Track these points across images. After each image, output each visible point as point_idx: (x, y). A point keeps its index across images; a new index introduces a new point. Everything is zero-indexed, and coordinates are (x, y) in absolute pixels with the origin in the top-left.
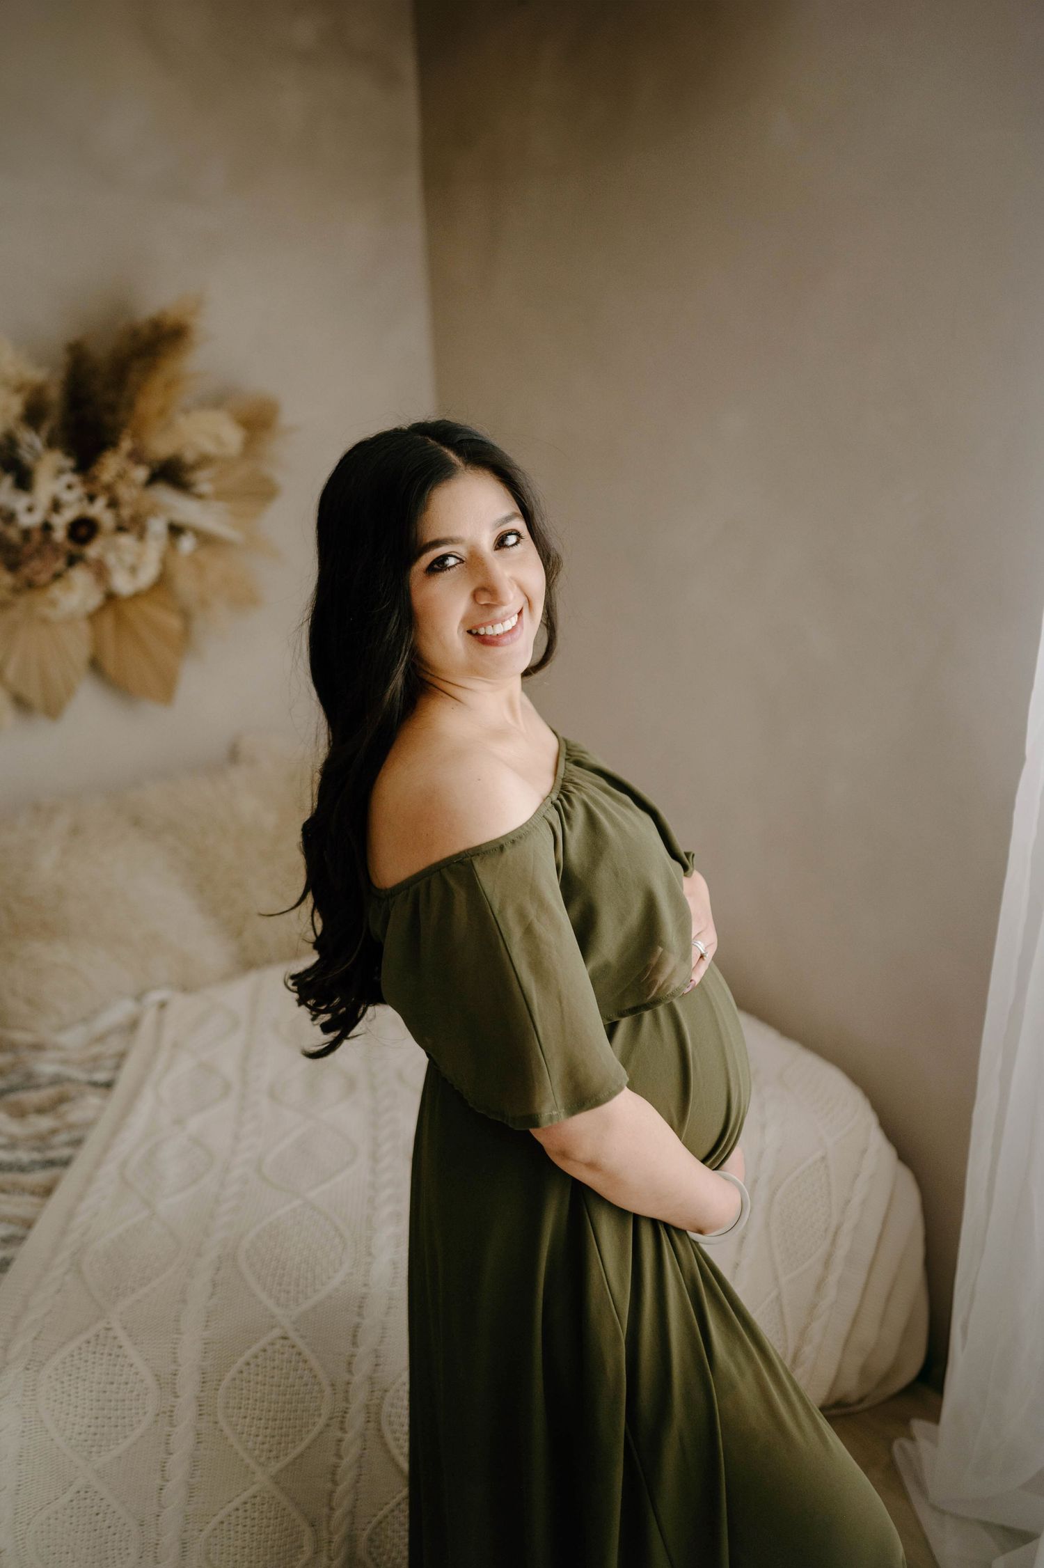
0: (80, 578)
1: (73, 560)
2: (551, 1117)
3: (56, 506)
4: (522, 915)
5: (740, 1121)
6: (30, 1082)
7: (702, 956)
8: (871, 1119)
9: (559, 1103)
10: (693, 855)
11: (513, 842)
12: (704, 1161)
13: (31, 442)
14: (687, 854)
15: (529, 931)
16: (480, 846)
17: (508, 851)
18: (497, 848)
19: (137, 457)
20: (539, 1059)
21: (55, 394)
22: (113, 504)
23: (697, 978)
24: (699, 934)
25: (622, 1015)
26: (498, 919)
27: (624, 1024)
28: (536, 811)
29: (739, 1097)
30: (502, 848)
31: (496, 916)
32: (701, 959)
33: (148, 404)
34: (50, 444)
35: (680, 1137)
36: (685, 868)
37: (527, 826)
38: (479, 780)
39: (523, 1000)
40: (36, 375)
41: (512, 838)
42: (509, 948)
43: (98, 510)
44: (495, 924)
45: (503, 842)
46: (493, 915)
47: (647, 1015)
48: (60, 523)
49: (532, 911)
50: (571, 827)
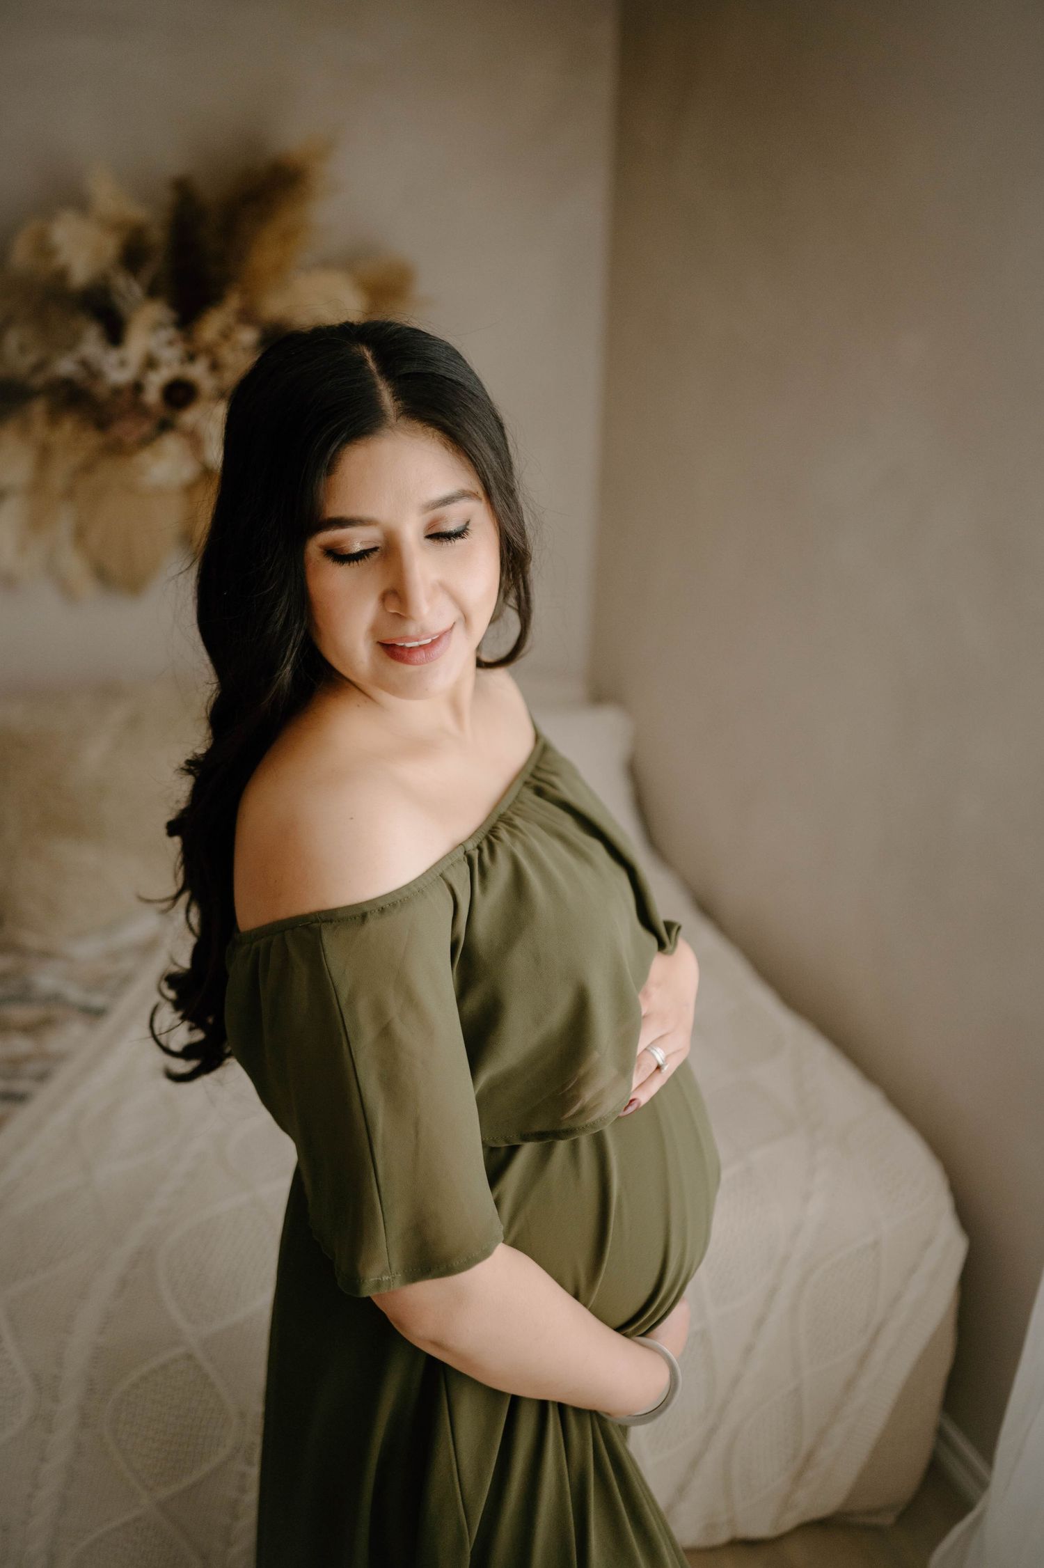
0: (172, 446)
1: (165, 426)
2: (378, 1284)
3: (151, 363)
4: (379, 1011)
5: (680, 1283)
6: (24, 996)
7: (659, 1068)
8: (944, 1203)
9: (395, 1265)
10: (679, 928)
11: (382, 910)
12: (621, 1329)
13: (128, 289)
14: (669, 926)
15: (385, 1032)
16: (335, 910)
17: (372, 924)
18: (359, 915)
19: (247, 316)
20: (374, 1205)
21: (157, 236)
22: (215, 367)
23: (643, 1098)
24: (661, 1037)
25: (526, 1138)
26: (343, 1011)
27: (527, 1152)
28: (430, 869)
29: (683, 1255)
30: (364, 917)
31: (342, 1007)
32: (657, 1071)
33: (264, 255)
34: (152, 292)
35: (585, 1305)
36: (662, 946)
37: (409, 889)
38: (352, 818)
39: (363, 1124)
40: (137, 212)
41: (381, 904)
42: (353, 1054)
43: (198, 372)
44: (339, 1019)
45: (366, 909)
46: (338, 1003)
47: (562, 1146)
48: (155, 383)
49: (394, 1008)
50: (484, 888)
